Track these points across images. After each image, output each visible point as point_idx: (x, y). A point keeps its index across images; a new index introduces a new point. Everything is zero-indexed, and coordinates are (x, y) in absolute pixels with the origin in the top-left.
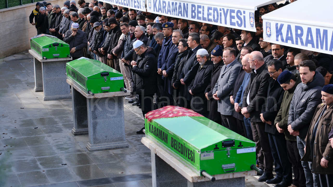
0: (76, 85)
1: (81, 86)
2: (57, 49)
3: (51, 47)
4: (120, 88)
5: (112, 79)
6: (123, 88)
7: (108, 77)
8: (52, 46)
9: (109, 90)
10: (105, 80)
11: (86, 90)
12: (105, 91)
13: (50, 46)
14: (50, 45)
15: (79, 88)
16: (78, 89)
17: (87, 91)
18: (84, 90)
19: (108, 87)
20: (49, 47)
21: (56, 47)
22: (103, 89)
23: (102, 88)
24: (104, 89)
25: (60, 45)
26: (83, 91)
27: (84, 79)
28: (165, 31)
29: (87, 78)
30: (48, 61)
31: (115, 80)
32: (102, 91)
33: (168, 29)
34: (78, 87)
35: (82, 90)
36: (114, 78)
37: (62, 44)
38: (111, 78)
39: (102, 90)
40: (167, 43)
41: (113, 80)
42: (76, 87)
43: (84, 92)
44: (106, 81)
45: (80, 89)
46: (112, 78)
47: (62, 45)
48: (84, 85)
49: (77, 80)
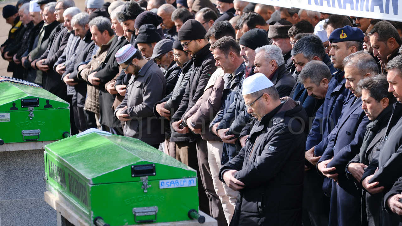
0: (67, 205)
1: (78, 206)
2: (33, 115)
3: (17, 109)
4: (188, 210)
5: (166, 184)
6: (197, 212)
7: (151, 178)
8: (18, 106)
9: (156, 215)
10: (145, 187)
11: (89, 216)
12: (144, 219)
13: (13, 107)
14: (14, 103)
15: (73, 214)
16: (70, 216)
17: (92, 219)
18: (86, 218)
19: (152, 209)
20: (11, 109)
21: (31, 108)
22: (137, 214)
23: (136, 209)
24: (141, 214)
25: (42, 104)
26: (81, 221)
27: (84, 184)
28: (339, 53)
29: (91, 182)
30: (8, 150)
31: (173, 186)
32: (135, 220)
33: (348, 47)
34: (72, 210)
35: (81, 217)
36: (170, 181)
37: (48, 101)
38: (161, 181)
39: (135, 216)
40: (338, 89)
41: (166, 186)
42: (65, 211)
43: (86, 221)
44: (145, 191)
45: (77, 217)
46: (165, 181)
47: (48, 104)
48: (85, 202)
49: (71, 191)
